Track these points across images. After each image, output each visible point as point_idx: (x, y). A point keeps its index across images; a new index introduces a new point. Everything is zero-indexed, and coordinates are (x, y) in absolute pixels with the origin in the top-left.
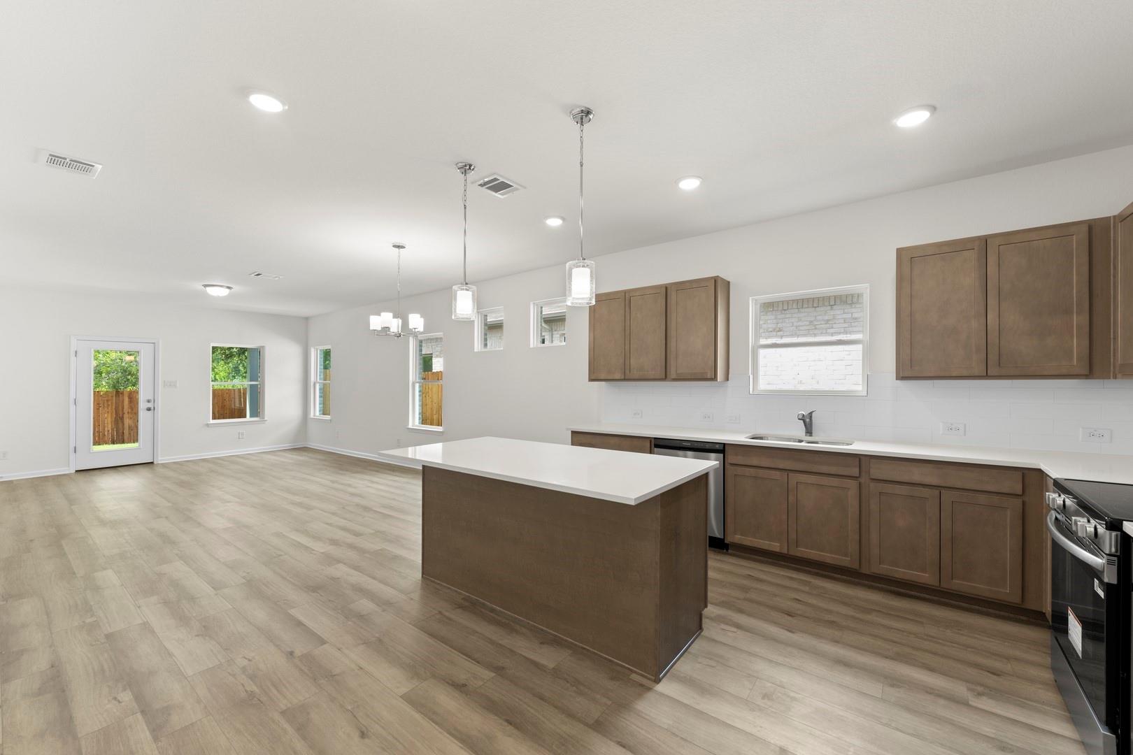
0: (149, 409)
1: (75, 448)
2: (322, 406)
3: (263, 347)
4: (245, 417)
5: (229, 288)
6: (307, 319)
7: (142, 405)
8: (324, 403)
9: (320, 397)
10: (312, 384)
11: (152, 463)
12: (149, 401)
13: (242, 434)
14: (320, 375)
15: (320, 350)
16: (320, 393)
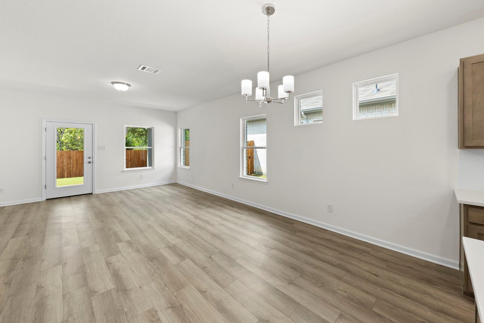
0: (89, 163)
1: (46, 185)
2: (184, 160)
3: (153, 128)
4: (146, 166)
5: (128, 85)
6: (176, 113)
7: (86, 160)
8: (185, 159)
9: (184, 155)
10: (179, 148)
11: (92, 193)
12: (89, 158)
13: (142, 176)
14: (183, 144)
15: (183, 130)
16: (183, 153)
